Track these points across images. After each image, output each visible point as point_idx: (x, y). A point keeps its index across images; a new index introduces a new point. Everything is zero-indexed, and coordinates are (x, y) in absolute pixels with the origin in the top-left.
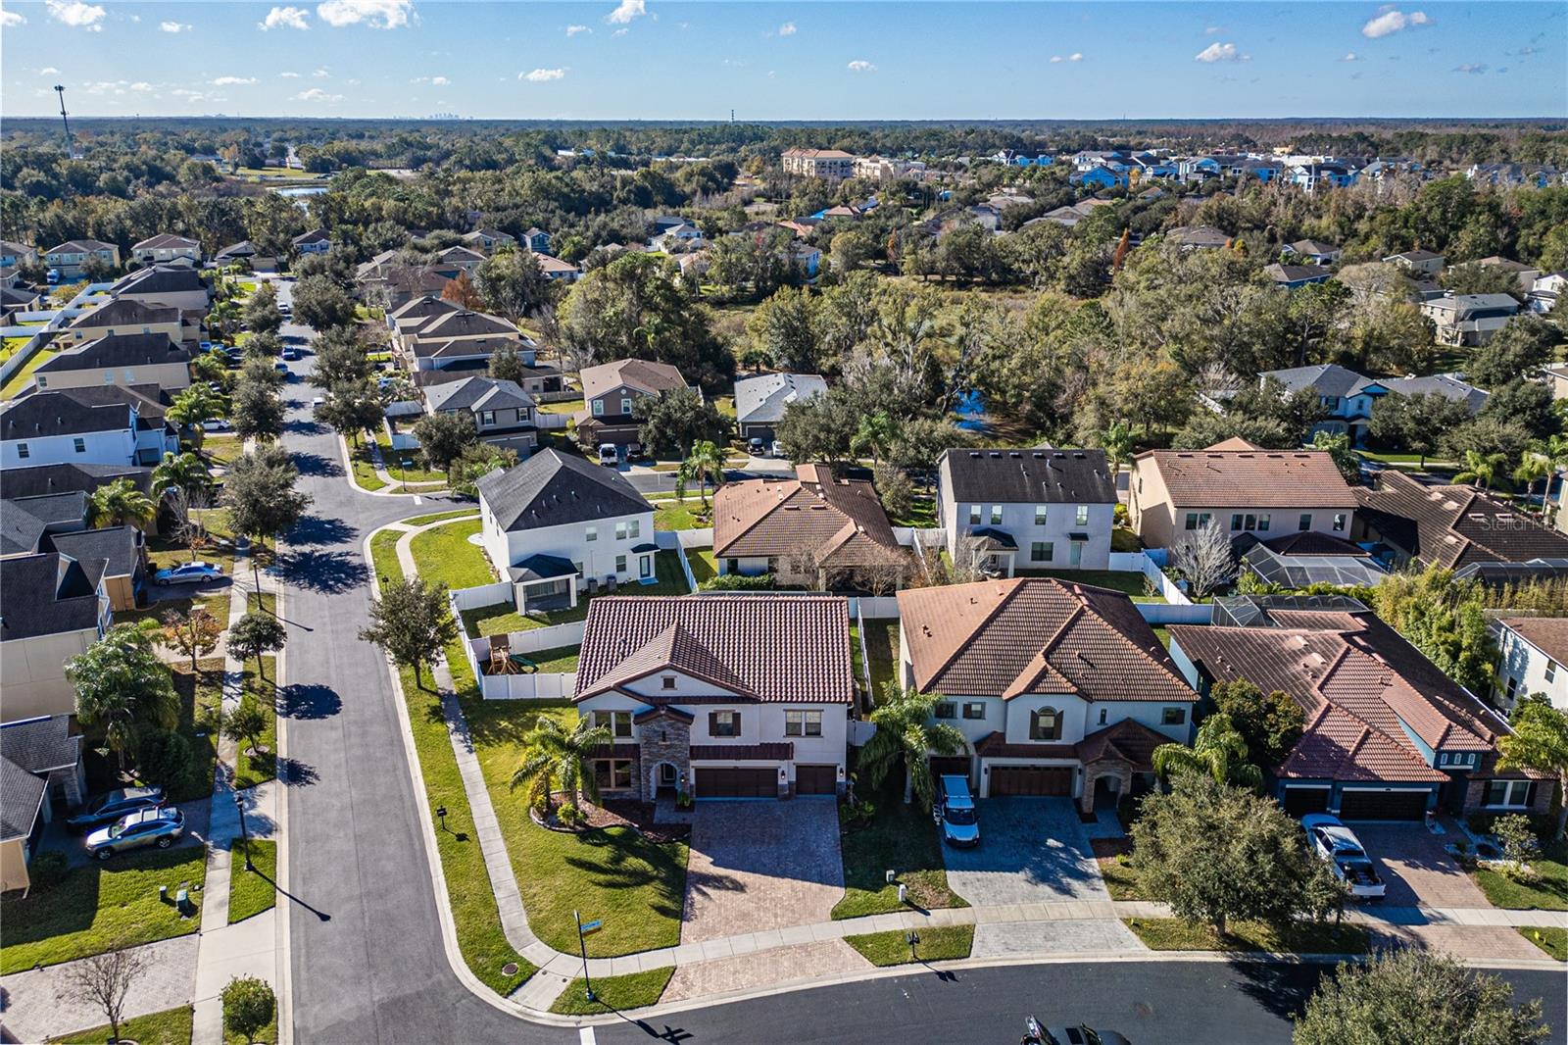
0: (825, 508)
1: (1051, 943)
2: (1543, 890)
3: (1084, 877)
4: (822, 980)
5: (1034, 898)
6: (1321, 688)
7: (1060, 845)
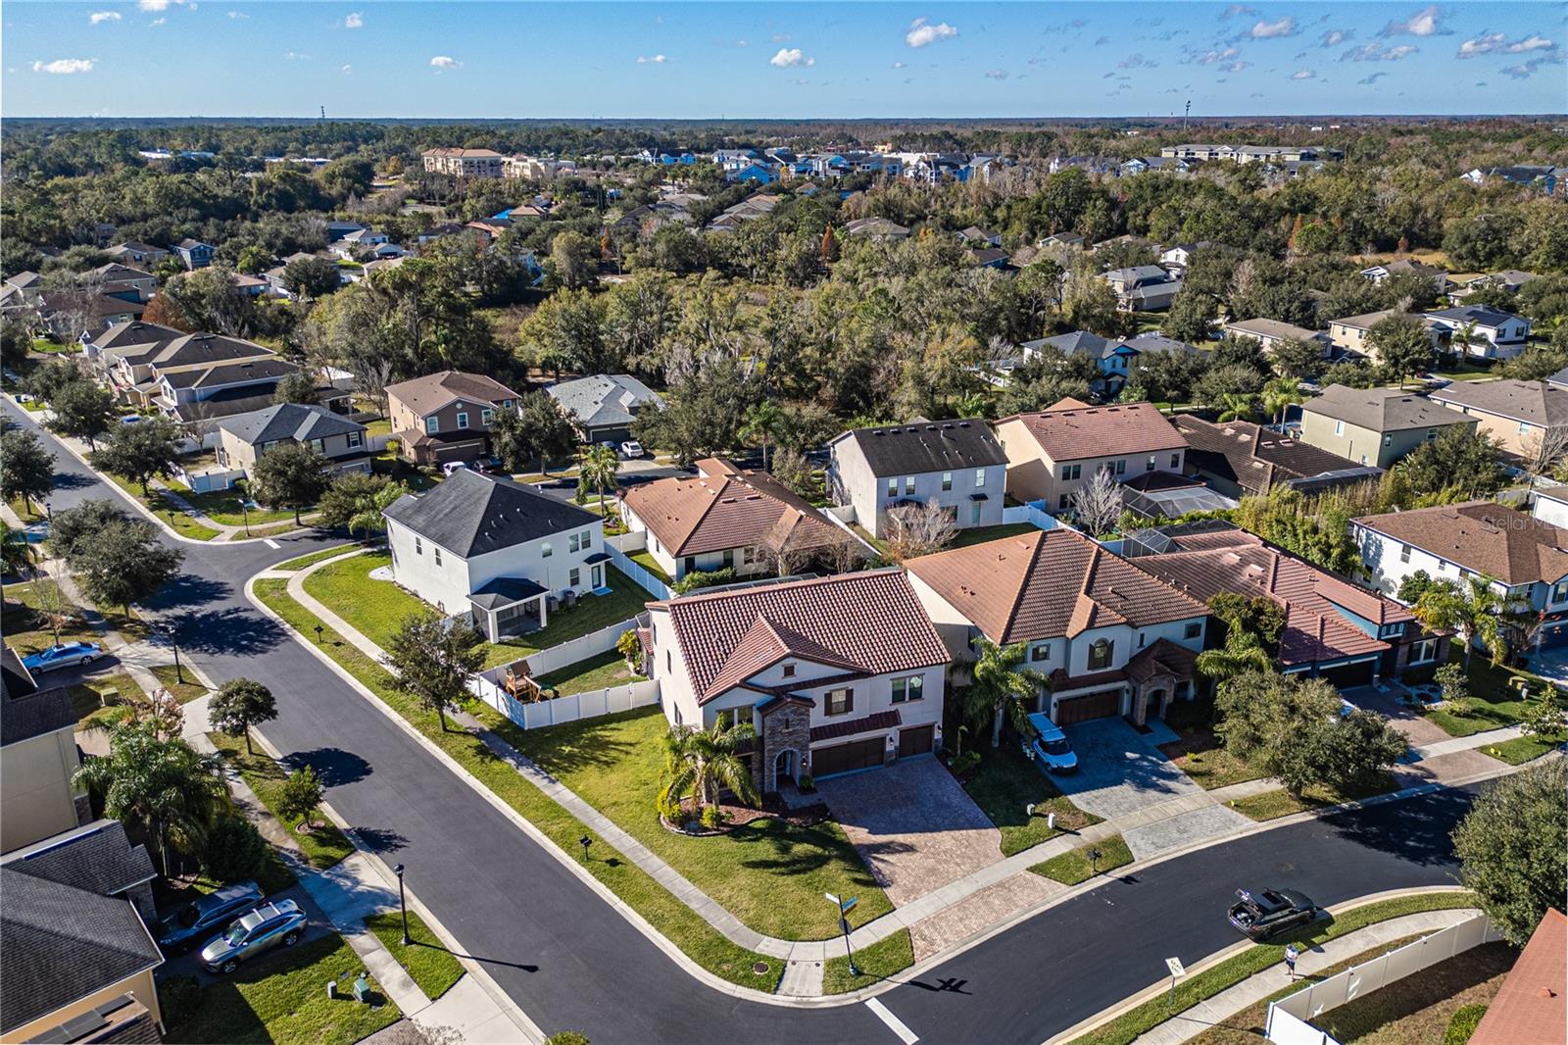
0: (759, 498)
1: (1185, 835)
2: (1475, 718)
3: (1173, 776)
4: (1035, 908)
5: (1149, 803)
6: (1273, 591)
7: (1137, 756)
